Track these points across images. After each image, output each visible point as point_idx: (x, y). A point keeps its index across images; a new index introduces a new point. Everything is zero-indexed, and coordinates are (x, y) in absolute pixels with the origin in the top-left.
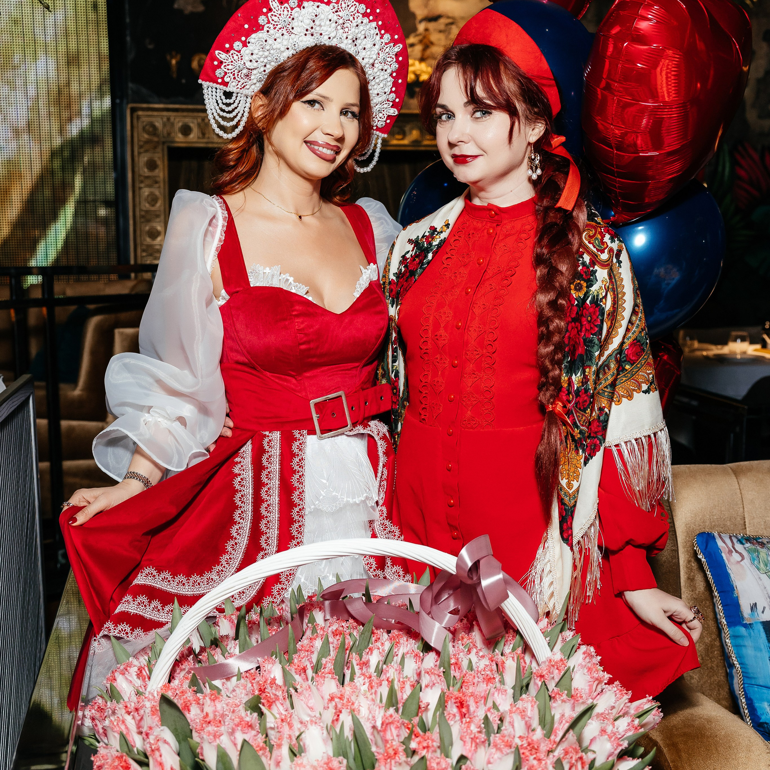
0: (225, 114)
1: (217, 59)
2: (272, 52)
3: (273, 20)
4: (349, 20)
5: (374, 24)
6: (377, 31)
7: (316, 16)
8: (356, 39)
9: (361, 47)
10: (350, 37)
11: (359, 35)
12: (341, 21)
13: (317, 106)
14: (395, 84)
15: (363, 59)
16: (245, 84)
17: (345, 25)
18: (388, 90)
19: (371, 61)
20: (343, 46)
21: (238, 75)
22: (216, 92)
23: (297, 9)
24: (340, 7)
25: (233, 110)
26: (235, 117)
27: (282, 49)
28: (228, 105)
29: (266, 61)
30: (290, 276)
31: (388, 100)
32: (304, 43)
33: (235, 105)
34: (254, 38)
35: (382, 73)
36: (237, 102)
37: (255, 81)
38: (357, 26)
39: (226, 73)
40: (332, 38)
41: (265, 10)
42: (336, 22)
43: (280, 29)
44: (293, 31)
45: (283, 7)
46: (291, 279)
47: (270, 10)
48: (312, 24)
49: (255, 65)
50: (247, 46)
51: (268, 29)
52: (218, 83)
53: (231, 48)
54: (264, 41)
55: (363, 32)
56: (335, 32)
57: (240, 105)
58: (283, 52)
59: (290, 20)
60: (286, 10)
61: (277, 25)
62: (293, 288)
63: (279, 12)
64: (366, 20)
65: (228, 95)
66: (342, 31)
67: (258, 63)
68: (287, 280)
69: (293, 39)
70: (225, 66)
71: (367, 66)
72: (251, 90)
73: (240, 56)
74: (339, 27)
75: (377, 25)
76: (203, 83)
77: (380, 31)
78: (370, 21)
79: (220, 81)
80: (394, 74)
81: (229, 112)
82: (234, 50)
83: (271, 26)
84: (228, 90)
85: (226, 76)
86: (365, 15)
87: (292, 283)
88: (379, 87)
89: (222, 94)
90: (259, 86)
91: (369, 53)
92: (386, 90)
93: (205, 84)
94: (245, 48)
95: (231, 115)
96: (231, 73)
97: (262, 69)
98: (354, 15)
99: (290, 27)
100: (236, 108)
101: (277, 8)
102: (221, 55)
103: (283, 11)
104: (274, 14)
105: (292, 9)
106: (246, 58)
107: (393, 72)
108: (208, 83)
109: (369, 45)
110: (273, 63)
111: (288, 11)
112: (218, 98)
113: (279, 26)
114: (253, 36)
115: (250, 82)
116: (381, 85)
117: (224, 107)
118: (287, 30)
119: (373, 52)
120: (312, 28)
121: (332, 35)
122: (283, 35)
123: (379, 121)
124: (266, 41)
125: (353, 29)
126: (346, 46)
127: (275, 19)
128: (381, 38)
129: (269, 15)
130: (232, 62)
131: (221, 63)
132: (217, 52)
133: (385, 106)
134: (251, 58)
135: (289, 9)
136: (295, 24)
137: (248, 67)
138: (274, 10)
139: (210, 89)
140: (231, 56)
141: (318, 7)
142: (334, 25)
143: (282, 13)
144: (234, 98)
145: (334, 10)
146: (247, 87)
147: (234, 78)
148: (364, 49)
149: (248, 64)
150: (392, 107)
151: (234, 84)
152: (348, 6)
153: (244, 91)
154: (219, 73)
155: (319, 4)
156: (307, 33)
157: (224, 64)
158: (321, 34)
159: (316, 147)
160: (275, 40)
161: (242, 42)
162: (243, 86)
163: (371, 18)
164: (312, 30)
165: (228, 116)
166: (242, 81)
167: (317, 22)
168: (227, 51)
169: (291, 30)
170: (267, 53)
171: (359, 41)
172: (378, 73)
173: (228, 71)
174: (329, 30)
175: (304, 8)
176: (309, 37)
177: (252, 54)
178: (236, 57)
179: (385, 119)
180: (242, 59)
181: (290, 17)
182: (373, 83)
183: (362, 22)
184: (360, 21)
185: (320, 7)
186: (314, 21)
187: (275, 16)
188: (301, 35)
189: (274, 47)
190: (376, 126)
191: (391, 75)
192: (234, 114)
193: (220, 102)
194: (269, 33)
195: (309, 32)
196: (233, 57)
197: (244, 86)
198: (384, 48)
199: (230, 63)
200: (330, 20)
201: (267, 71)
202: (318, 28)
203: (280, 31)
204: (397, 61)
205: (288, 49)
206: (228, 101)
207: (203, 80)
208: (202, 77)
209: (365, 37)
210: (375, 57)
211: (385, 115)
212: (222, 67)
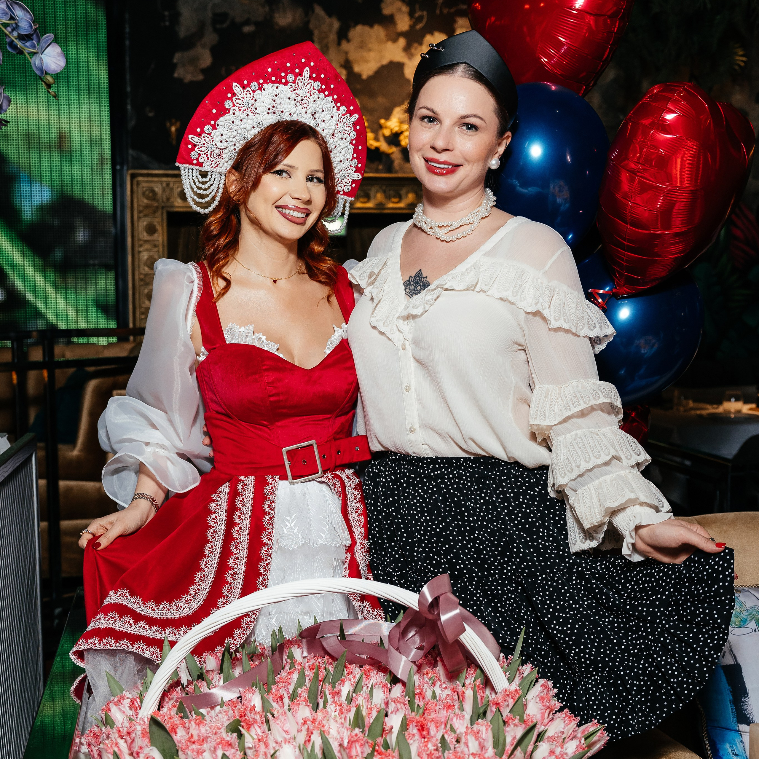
0: (202, 192)
1: (191, 143)
2: (239, 131)
3: (237, 103)
4: (306, 97)
5: (330, 98)
6: (333, 104)
7: (276, 96)
8: (315, 113)
9: (320, 120)
10: (309, 112)
11: (317, 110)
12: (299, 98)
13: (284, 175)
14: (355, 151)
15: (323, 130)
16: (218, 163)
17: (303, 102)
18: (350, 156)
19: (331, 132)
20: (303, 120)
21: (211, 155)
22: (193, 173)
23: (259, 91)
24: (297, 86)
25: (209, 187)
26: (210, 193)
27: (249, 128)
28: (204, 183)
29: (235, 140)
30: (263, 335)
31: (351, 166)
32: (267, 121)
33: (211, 182)
34: (222, 120)
35: (342, 142)
36: (212, 179)
37: (227, 159)
38: (314, 101)
39: (200, 155)
40: (292, 114)
41: (229, 95)
42: (295, 100)
43: (245, 110)
44: (256, 111)
45: (245, 91)
46: (264, 338)
47: (234, 94)
48: (273, 103)
49: (226, 144)
50: (216, 129)
51: (234, 111)
52: (193, 164)
53: (203, 131)
54: (231, 122)
55: (321, 107)
56: (295, 108)
57: (215, 182)
58: (249, 131)
59: (253, 101)
60: (248, 93)
61: (242, 107)
62: (266, 345)
63: (242, 96)
64: (322, 95)
65: (204, 174)
66: (301, 107)
68: (260, 338)
69: (257, 118)
70: (198, 148)
71: (328, 136)
72: (224, 168)
73: (211, 138)
74: (298, 104)
75: (333, 99)
76: (180, 165)
77: (336, 104)
78: (326, 96)
79: (195, 162)
80: (354, 142)
81: (206, 189)
82: (205, 133)
83: (237, 109)
84: (203, 169)
85: (200, 158)
86: (320, 91)
87: (265, 341)
88: (341, 154)
89: (197, 174)
90: (231, 163)
91: (328, 124)
92: (348, 157)
93: (182, 166)
94: (215, 131)
95: (207, 192)
96: (205, 154)
97: (232, 148)
98: (311, 92)
99: (254, 108)
100: (211, 185)
101: (240, 93)
102: (194, 139)
103: (246, 94)
104: (238, 98)
105: (254, 92)
106: (217, 139)
107: (352, 140)
108: (184, 165)
109: (327, 118)
110: (242, 142)
111: (250, 94)
112: (195, 178)
113: (244, 108)
114: (221, 119)
115: (222, 161)
116: (343, 153)
117: (200, 185)
118: (251, 110)
119: (331, 124)
120: (273, 107)
121: (292, 111)
122: (248, 115)
123: (344, 186)
124: (233, 122)
125: (311, 105)
126: (306, 119)
127: (240, 102)
128: (338, 110)
129: (234, 99)
130: (204, 144)
131: (195, 146)
132: (190, 136)
133: (349, 171)
134: (221, 138)
135: (251, 92)
136: (257, 104)
137: (219, 147)
138: (237, 94)
139: (187, 170)
140: (203, 139)
141: (277, 87)
142: (293, 102)
143: (245, 96)
144: (209, 176)
145: (292, 89)
146: (221, 165)
147: (208, 159)
148: (324, 121)
149: (219, 145)
150: (355, 172)
151: (208, 164)
152: (304, 84)
153: (218, 169)
154: (194, 155)
155: (278, 85)
156: (269, 111)
157: (197, 147)
158: (282, 112)
159: (286, 211)
160: (241, 120)
161: (212, 125)
162: (216, 165)
163: (327, 93)
164: (274, 109)
165: (205, 193)
166: (215, 160)
167: (278, 101)
168: (199, 135)
169: (255, 110)
170: (235, 133)
171: (317, 115)
172: (339, 142)
173: (201, 153)
174: (290, 107)
175: (264, 89)
176: (271, 114)
177: (222, 135)
178: (207, 140)
179: (350, 184)
180: (213, 141)
181: (252, 99)
182: (335, 151)
183: (319, 98)
184: (316, 97)
185: (279, 88)
186: (274, 101)
187: (239, 99)
188: (264, 114)
189: (241, 127)
190: (343, 191)
191: (351, 143)
192: (210, 190)
193: (196, 181)
194: (235, 115)
195: (271, 110)
196: (205, 140)
197: (218, 165)
198: (342, 119)
199: (203, 145)
200: (289, 98)
201: (237, 150)
202: (279, 107)
203: (245, 112)
204: (355, 130)
205: (254, 127)
206: (204, 180)
207: (180, 163)
208: (178, 159)
209: (323, 111)
210: (334, 128)
211: (350, 180)
212: (196, 149)
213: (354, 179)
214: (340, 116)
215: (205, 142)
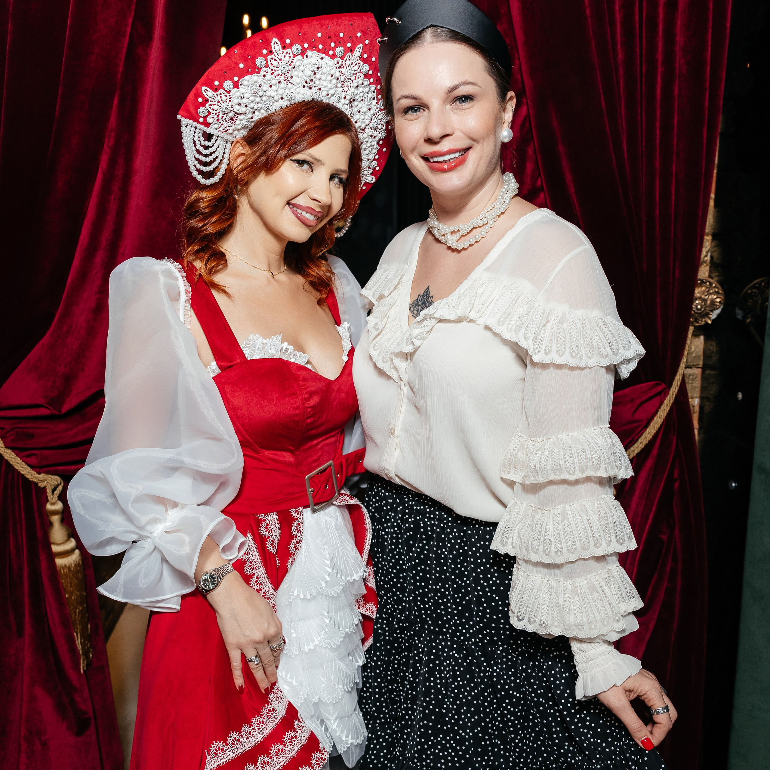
0: (201, 157)
1: (202, 96)
2: (264, 99)
3: (272, 64)
4: (350, 79)
5: (373, 87)
7: (318, 68)
8: (354, 100)
9: (356, 109)
10: (348, 97)
11: (357, 97)
12: (342, 79)
14: (379, 152)
15: (356, 122)
16: (227, 128)
17: (345, 84)
18: (372, 156)
19: (363, 126)
20: (339, 106)
21: (223, 117)
22: (195, 132)
23: (300, 57)
24: (344, 63)
25: (211, 154)
27: (276, 98)
28: (206, 148)
29: (256, 107)
31: (369, 168)
32: (300, 95)
33: (214, 149)
34: (247, 80)
36: (216, 145)
37: (240, 127)
39: (209, 113)
40: (330, 95)
41: (265, 52)
43: (278, 75)
44: (291, 80)
45: (285, 51)
47: (271, 52)
48: (313, 77)
49: (244, 109)
50: (238, 88)
51: (265, 73)
52: (198, 122)
53: (221, 86)
54: (258, 86)
55: (361, 94)
56: (334, 89)
57: (218, 149)
58: (277, 101)
59: (290, 67)
60: (287, 55)
61: (275, 70)
63: (280, 57)
64: (366, 82)
65: (208, 137)
66: (341, 89)
67: (248, 108)
68: (287, 349)
69: (289, 89)
70: (210, 105)
71: (359, 130)
72: (233, 135)
73: (228, 97)
74: (339, 85)
76: (183, 119)
77: (377, 95)
78: (370, 84)
79: (201, 120)
80: (381, 142)
81: (206, 156)
82: (224, 89)
83: (269, 71)
84: (208, 131)
85: (209, 117)
86: (366, 76)
89: (200, 135)
90: (243, 133)
91: (362, 117)
92: (370, 157)
93: (185, 121)
94: (236, 89)
95: (208, 160)
96: (216, 114)
97: (250, 116)
100: (214, 152)
102: (208, 93)
103: (285, 56)
104: (274, 57)
105: (295, 56)
106: (235, 101)
107: (380, 140)
108: (187, 120)
109: (364, 109)
110: (263, 112)
111: (290, 57)
112: (196, 139)
113: (277, 73)
114: (247, 77)
115: (234, 127)
116: (367, 151)
117: (201, 149)
118: (285, 77)
119: (366, 117)
120: (312, 80)
121: (331, 92)
122: (280, 82)
124: (260, 86)
125: (353, 90)
126: (342, 106)
127: (275, 63)
129: (269, 57)
130: (219, 102)
131: (206, 101)
132: (204, 88)
133: (366, 173)
134: (241, 101)
135: (291, 55)
136: (295, 73)
137: (236, 111)
138: (275, 53)
139: (189, 127)
140: (219, 95)
141: (322, 59)
142: (335, 81)
143: (283, 58)
144: (213, 141)
145: (338, 65)
146: (230, 131)
147: (218, 120)
149: (236, 108)
151: (216, 126)
152: (352, 63)
153: (226, 136)
154: (202, 111)
155: (324, 55)
156: (305, 85)
157: (209, 103)
158: (319, 89)
159: (299, 211)
160: (271, 86)
161: (234, 82)
162: (225, 129)
163: (372, 80)
164: (312, 83)
165: (204, 159)
166: (226, 124)
167: (318, 76)
168: (216, 90)
169: (289, 79)
170: (258, 99)
171: (356, 103)
172: (367, 140)
173: (212, 111)
174: (329, 85)
175: (307, 57)
176: (307, 89)
177: (242, 98)
178: (224, 98)
181: (290, 65)
183: (363, 84)
184: (361, 82)
185: (324, 59)
186: (315, 74)
188: (299, 86)
191: (378, 143)
193: (197, 143)
194: (265, 78)
195: (307, 84)
196: (221, 97)
197: (227, 130)
198: (378, 114)
199: (217, 103)
200: (332, 76)
201: (255, 119)
202: (318, 82)
203: (278, 77)
204: (386, 129)
205: (282, 99)
206: (207, 143)
207: (183, 116)
208: (182, 113)
209: (362, 100)
210: (367, 122)
211: (363, 182)
212: (207, 105)
213: (368, 181)
214: (377, 110)
215: (220, 100)
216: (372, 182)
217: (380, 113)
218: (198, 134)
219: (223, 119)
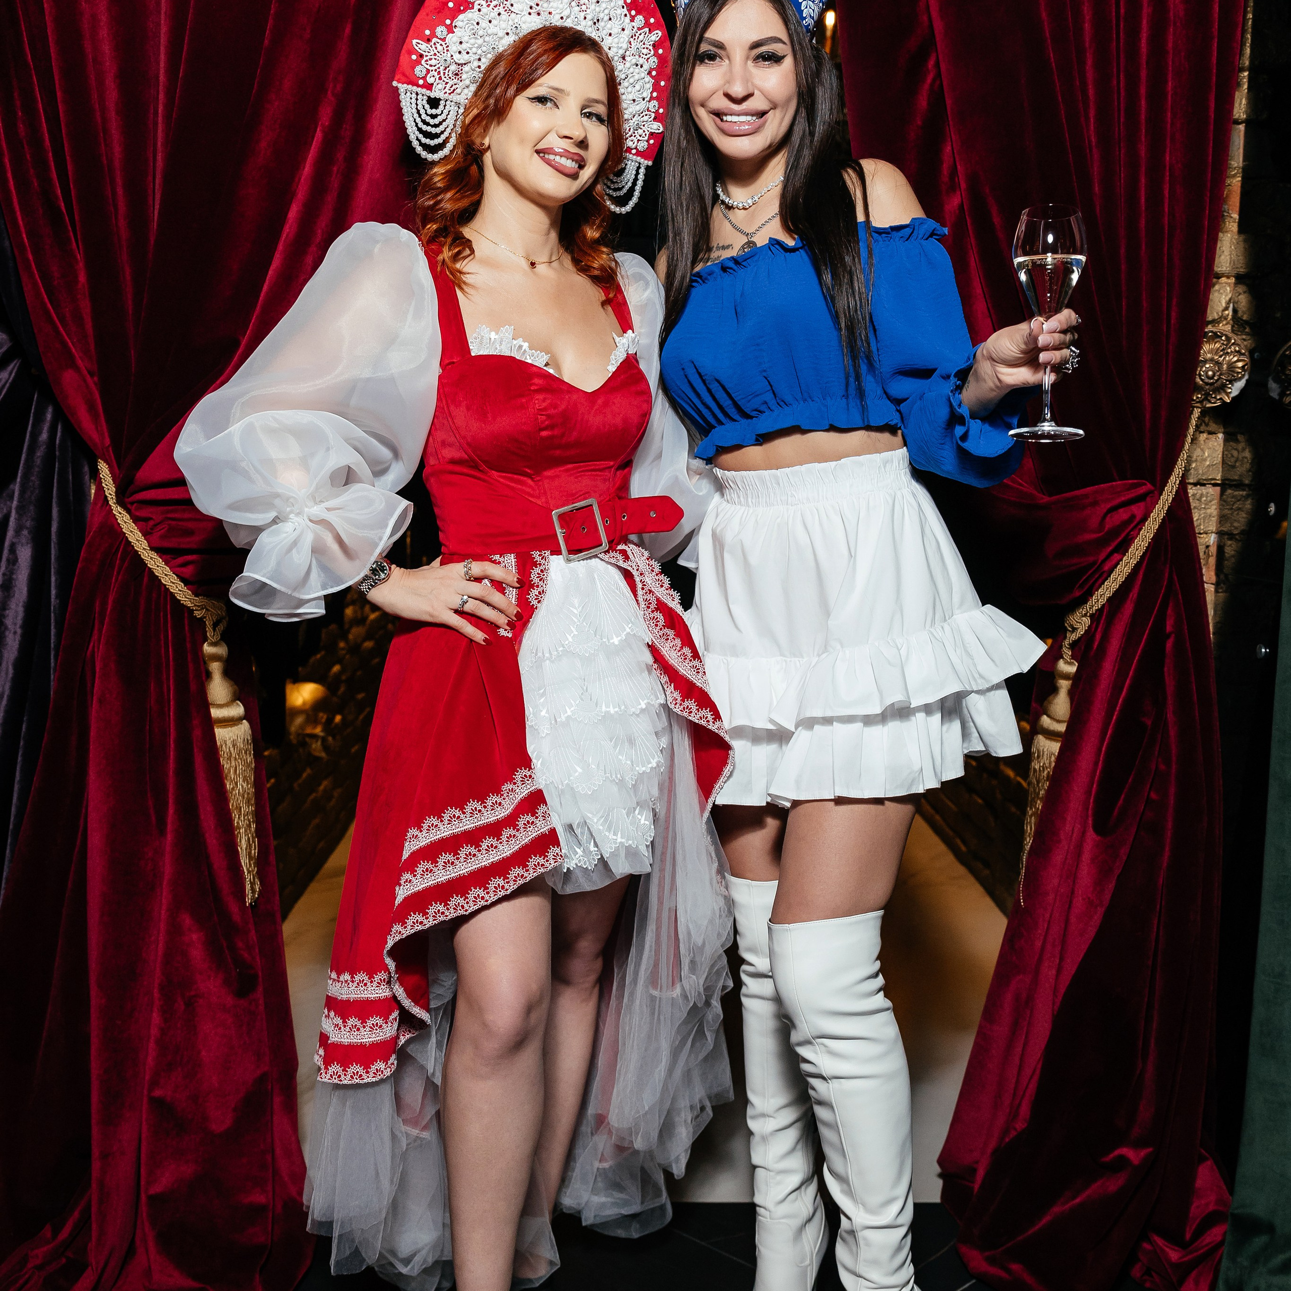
0: (429, 129)
1: (416, 52)
2: (487, 39)
6: (625, 11)
8: (598, 20)
9: (605, 32)
10: (589, 17)
11: (601, 15)
13: (549, 104)
14: (656, 87)
15: (610, 48)
16: (454, 87)
17: (582, 2)
18: (647, 94)
19: (621, 52)
20: (580, 28)
21: (444, 73)
22: (417, 99)
25: (441, 123)
26: (442, 132)
27: (500, 35)
28: (433, 117)
29: (479, 52)
30: (524, 341)
31: (648, 110)
32: (528, 25)
33: (443, 116)
34: (462, 20)
35: (638, 69)
36: (446, 112)
37: (467, 82)
38: (598, 2)
39: (428, 71)
40: (565, 18)
43: (496, 6)
44: (512, 9)
46: (526, 345)
49: (466, 57)
50: (453, 32)
51: (479, 7)
52: (418, 86)
53: (433, 35)
54: (475, 24)
55: (606, 12)
56: (568, 9)
57: (449, 116)
58: (501, 38)
61: (491, 1)
62: (528, 357)
65: (434, 103)
66: (578, 9)
67: (470, 55)
68: (520, 347)
69: (513, 20)
70: (426, 61)
71: (616, 58)
72: (463, 96)
73: (445, 46)
74: (574, 4)
75: (625, 2)
76: (400, 85)
77: (629, 11)
79: (421, 82)
80: (654, 73)
81: (436, 126)
82: (437, 37)
83: (484, 3)
84: (433, 95)
85: (429, 76)
87: (527, 350)
88: (634, 90)
89: (425, 102)
91: (616, 40)
92: (645, 95)
93: (402, 88)
94: (451, 35)
95: (438, 130)
96: (436, 70)
97: (476, 64)
99: (508, 4)
100: (444, 120)
102: (422, 47)
106: (454, 48)
107: (651, 70)
108: (405, 85)
109: (616, 30)
110: (490, 56)
112: (420, 107)
113: (494, 3)
114: (461, 17)
115: (461, 84)
116: (638, 87)
117: (428, 119)
118: (504, 7)
119: (622, 40)
120: (538, 5)
121: (565, 14)
122: (499, 14)
123: (639, 140)
124: (478, 24)
125: (593, 7)
126: (585, 28)
128: (632, 20)
130: (435, 54)
131: (421, 56)
132: (414, 42)
133: (646, 118)
134: (460, 48)
137: (457, 61)
139: (409, 94)
140: (433, 46)
144: (441, 107)
146: (458, 91)
147: (440, 78)
148: (610, 35)
149: (457, 57)
150: (654, 120)
151: (440, 86)
153: (454, 97)
154: (419, 71)
156: (531, 11)
157: (425, 58)
158: (550, 13)
160: (490, 22)
161: (447, 27)
162: (452, 89)
164: (538, 8)
165: (434, 130)
166: (451, 83)
168: (428, 40)
169: (510, 7)
170: (480, 41)
171: (601, 24)
173: (430, 68)
174: (561, 6)
176: (534, 16)
177: (461, 43)
178: (440, 48)
179: (646, 138)
180: (448, 50)
182: (625, 84)
188: (523, 14)
189: (490, 32)
190: (636, 148)
191: (649, 73)
192: (442, 128)
193: (422, 112)
194: (481, 13)
195: (534, 10)
196: (436, 48)
197: (454, 90)
198: (637, 35)
199: (433, 57)
201: (483, 67)
203: (496, 9)
204: (656, 54)
205: (508, 34)
206: (434, 111)
207: (399, 82)
208: (397, 77)
209: (610, 19)
210: (625, 46)
211: (646, 132)
212: (423, 62)
213: (653, 131)
214: (634, 30)
215: (436, 51)
216: (660, 131)
217: (639, 32)
218: (423, 102)
219: (446, 75)
